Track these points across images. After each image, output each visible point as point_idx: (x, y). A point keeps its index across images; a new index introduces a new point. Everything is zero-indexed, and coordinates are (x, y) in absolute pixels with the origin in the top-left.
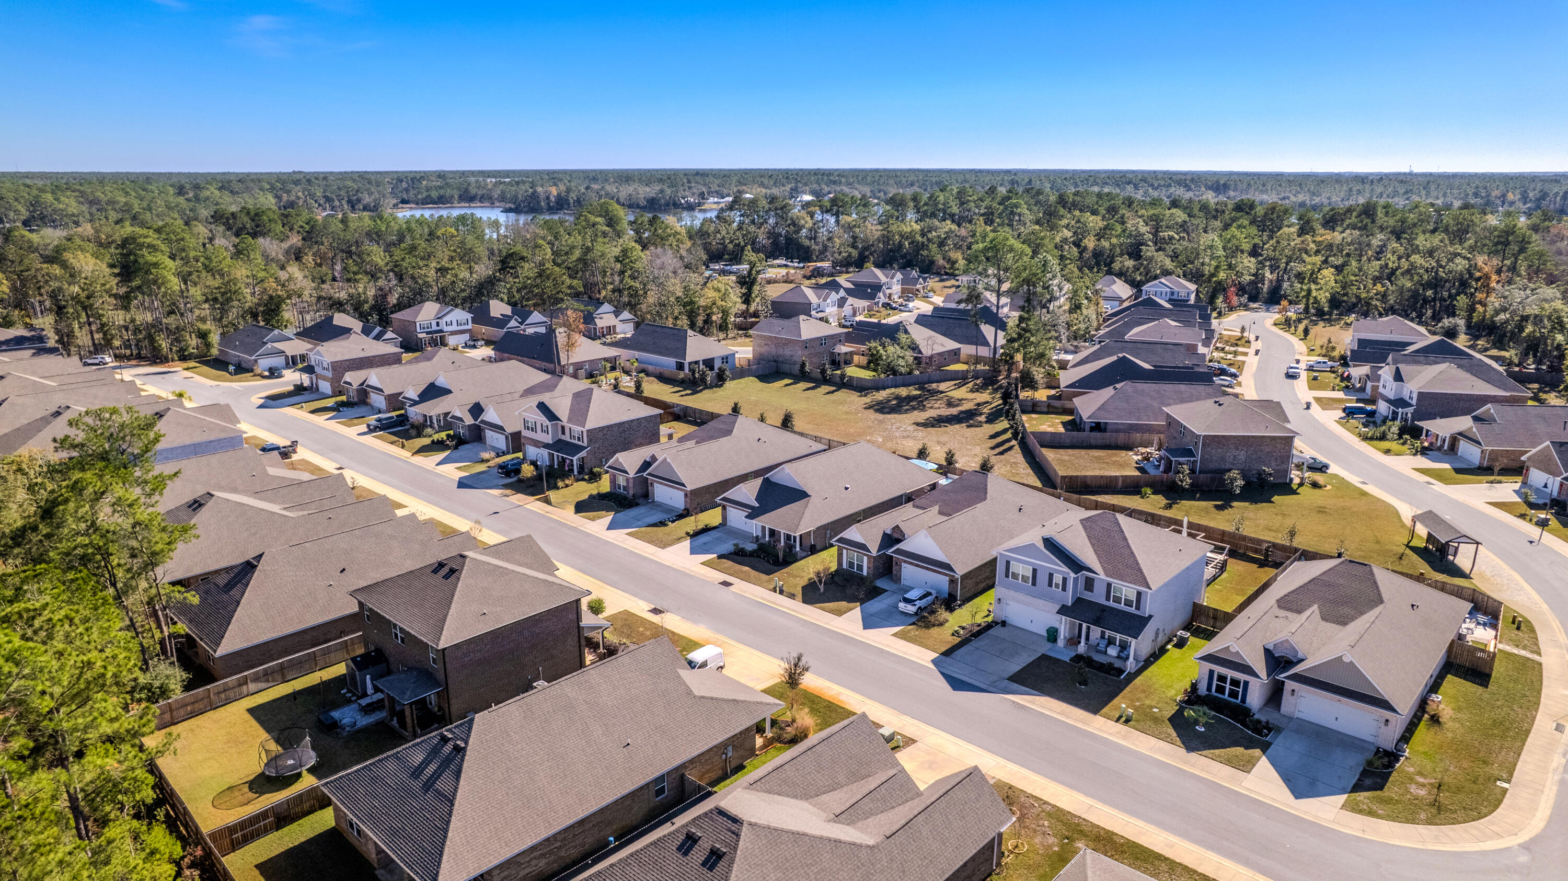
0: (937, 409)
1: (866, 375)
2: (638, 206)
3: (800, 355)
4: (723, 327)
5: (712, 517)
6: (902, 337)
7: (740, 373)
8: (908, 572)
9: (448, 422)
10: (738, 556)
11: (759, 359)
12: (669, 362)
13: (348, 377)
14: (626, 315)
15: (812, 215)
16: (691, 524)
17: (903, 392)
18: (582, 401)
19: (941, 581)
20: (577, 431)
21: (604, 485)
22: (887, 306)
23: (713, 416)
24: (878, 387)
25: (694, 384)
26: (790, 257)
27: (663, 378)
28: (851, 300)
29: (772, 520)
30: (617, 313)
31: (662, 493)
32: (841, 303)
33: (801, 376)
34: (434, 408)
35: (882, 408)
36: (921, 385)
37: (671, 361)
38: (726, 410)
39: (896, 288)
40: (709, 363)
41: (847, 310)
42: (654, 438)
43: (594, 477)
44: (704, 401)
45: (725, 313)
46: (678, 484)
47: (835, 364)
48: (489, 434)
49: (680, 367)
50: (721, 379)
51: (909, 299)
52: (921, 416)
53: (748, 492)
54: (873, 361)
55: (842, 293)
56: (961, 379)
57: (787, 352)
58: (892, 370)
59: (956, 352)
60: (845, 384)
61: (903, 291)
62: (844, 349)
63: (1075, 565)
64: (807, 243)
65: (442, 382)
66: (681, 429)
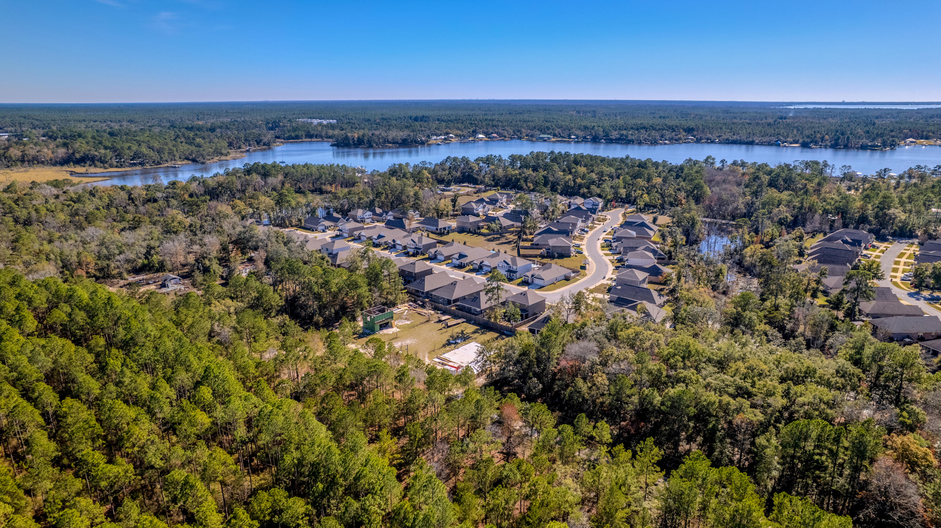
0: (503, 240)
1: (487, 231)
2: (397, 143)
3: (469, 226)
4: (447, 216)
5: (450, 261)
6: (497, 221)
7: (453, 231)
8: (484, 268)
9: (386, 243)
10: (455, 267)
11: (458, 227)
12: (434, 228)
13: (355, 233)
14: (417, 212)
15: (478, 164)
16: (446, 262)
17: (496, 236)
18: (420, 239)
19: (489, 269)
20: (420, 245)
21: (427, 256)
22: (500, 207)
23: (447, 242)
24: (489, 235)
25: (441, 234)
26: (470, 183)
27: (432, 233)
28: (487, 206)
29: (461, 260)
30: (414, 212)
31: (439, 257)
32: (484, 207)
33: (469, 232)
34: (382, 241)
35: (489, 240)
36: (501, 234)
37: (435, 228)
38: (451, 241)
39: (504, 200)
40: (445, 228)
41: (486, 209)
42: (436, 247)
43: (424, 255)
44: (444, 238)
45: (448, 212)
46: (442, 255)
47: (479, 228)
48: (397, 246)
49: (437, 229)
50: (448, 233)
51: (508, 204)
52: (498, 242)
53: (457, 256)
54: (489, 228)
55: (485, 204)
56: (512, 232)
57: (466, 225)
58: (493, 230)
59: (513, 225)
60: (480, 234)
61: (507, 201)
62: (481, 224)
63: (508, 264)
64: (476, 176)
65: (382, 234)
66: (441, 245)
